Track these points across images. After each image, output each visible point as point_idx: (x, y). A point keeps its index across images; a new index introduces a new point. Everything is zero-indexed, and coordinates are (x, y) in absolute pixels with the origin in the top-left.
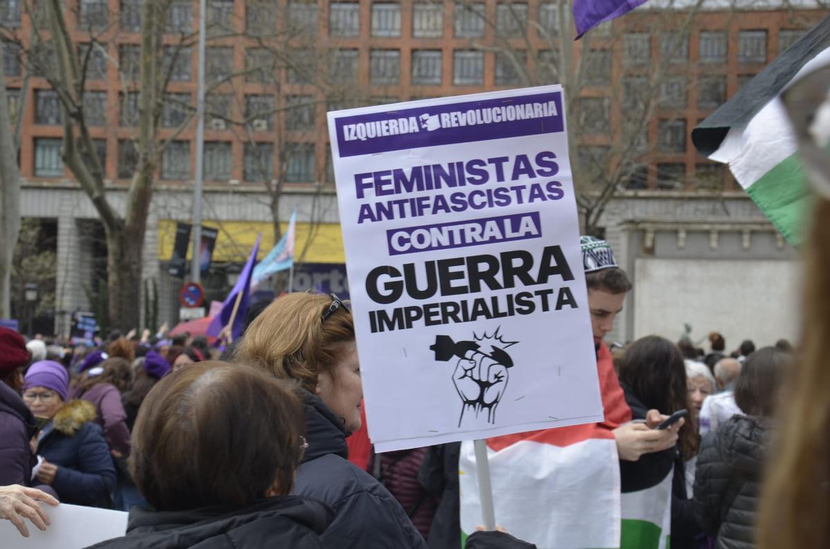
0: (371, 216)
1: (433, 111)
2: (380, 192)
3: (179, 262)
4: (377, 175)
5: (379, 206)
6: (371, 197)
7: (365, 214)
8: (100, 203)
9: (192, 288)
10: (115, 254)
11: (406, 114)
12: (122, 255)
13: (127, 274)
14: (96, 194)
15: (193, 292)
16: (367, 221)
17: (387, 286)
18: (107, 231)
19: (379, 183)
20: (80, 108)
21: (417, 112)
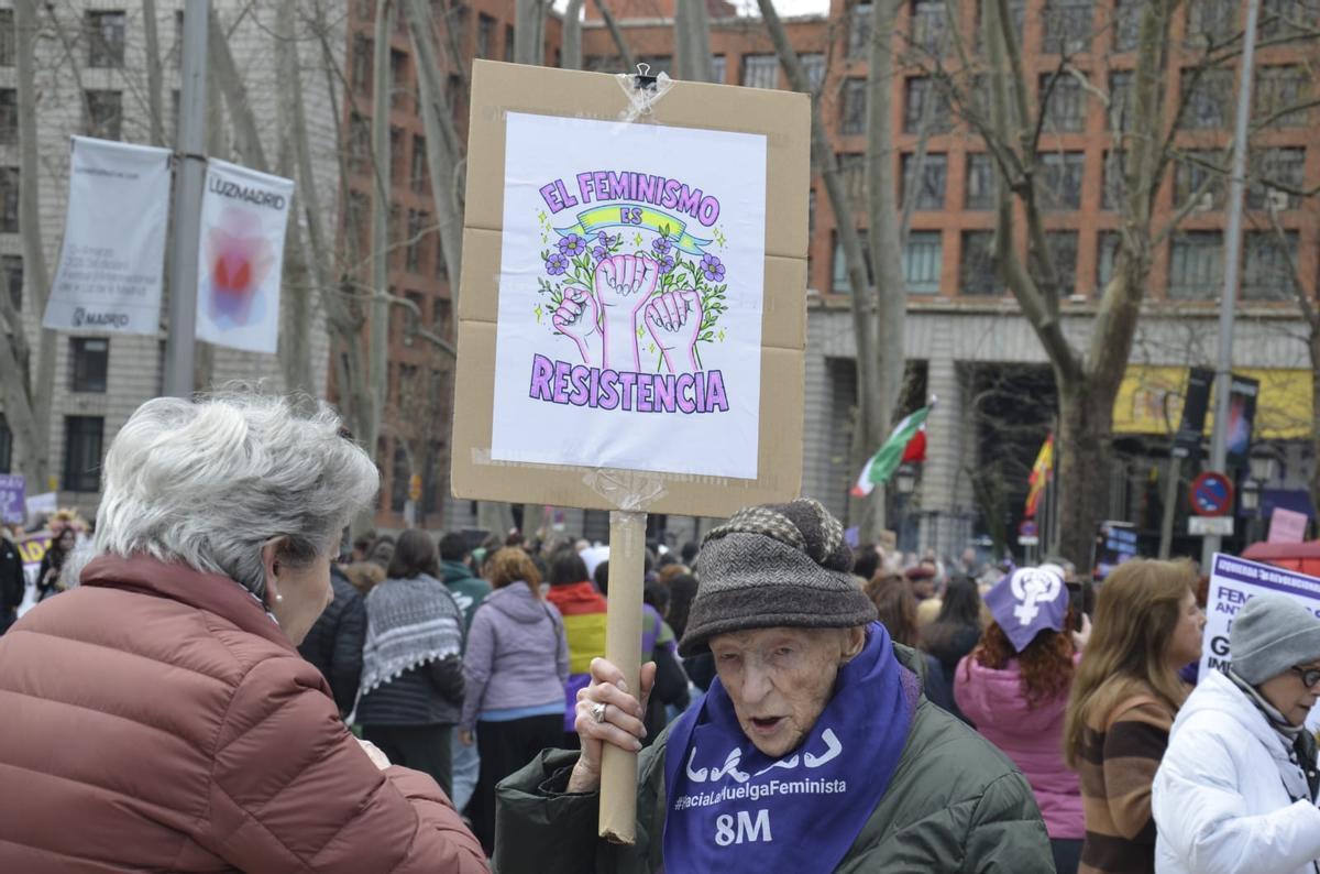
0: (1222, 609)
1: (1267, 570)
2: (1230, 599)
3: (1190, 436)
4: (1231, 591)
5: (1228, 607)
6: (1224, 599)
7: (1220, 607)
8: (1050, 336)
9: (1212, 482)
10: (1071, 421)
11: (1254, 567)
12: (1084, 422)
13: (1092, 456)
14: (1046, 320)
15: (1211, 487)
16: (1220, 611)
17: (1222, 647)
18: (1060, 381)
19: (1230, 595)
20: (1028, 177)
21: (1259, 568)
